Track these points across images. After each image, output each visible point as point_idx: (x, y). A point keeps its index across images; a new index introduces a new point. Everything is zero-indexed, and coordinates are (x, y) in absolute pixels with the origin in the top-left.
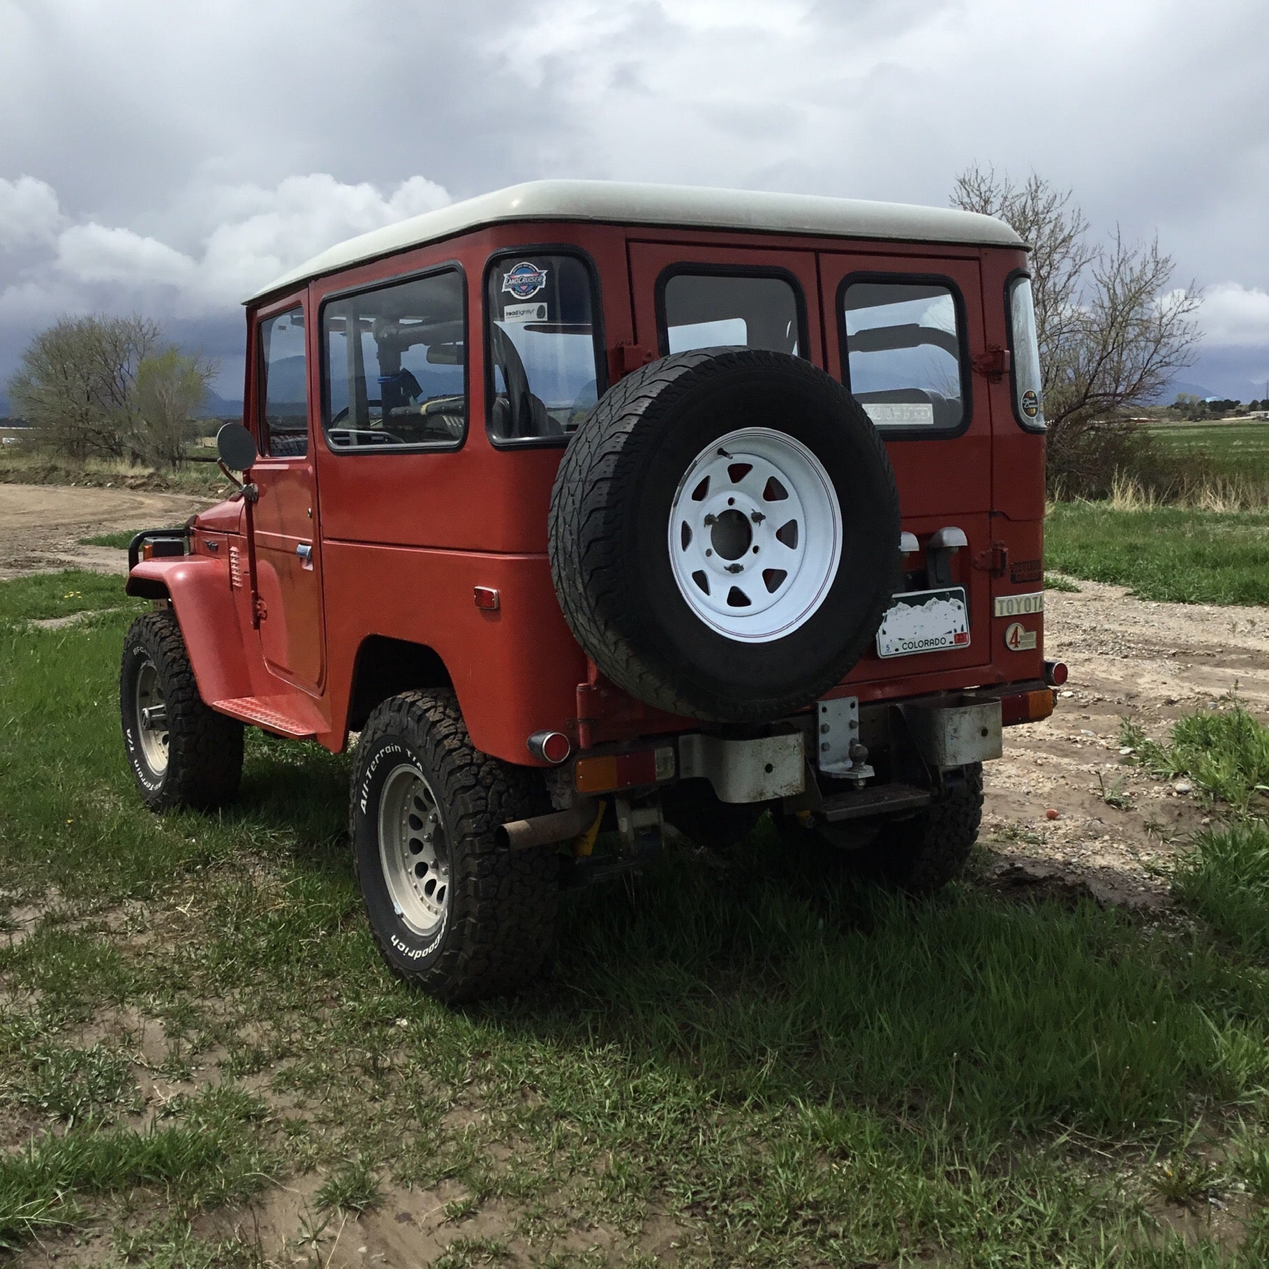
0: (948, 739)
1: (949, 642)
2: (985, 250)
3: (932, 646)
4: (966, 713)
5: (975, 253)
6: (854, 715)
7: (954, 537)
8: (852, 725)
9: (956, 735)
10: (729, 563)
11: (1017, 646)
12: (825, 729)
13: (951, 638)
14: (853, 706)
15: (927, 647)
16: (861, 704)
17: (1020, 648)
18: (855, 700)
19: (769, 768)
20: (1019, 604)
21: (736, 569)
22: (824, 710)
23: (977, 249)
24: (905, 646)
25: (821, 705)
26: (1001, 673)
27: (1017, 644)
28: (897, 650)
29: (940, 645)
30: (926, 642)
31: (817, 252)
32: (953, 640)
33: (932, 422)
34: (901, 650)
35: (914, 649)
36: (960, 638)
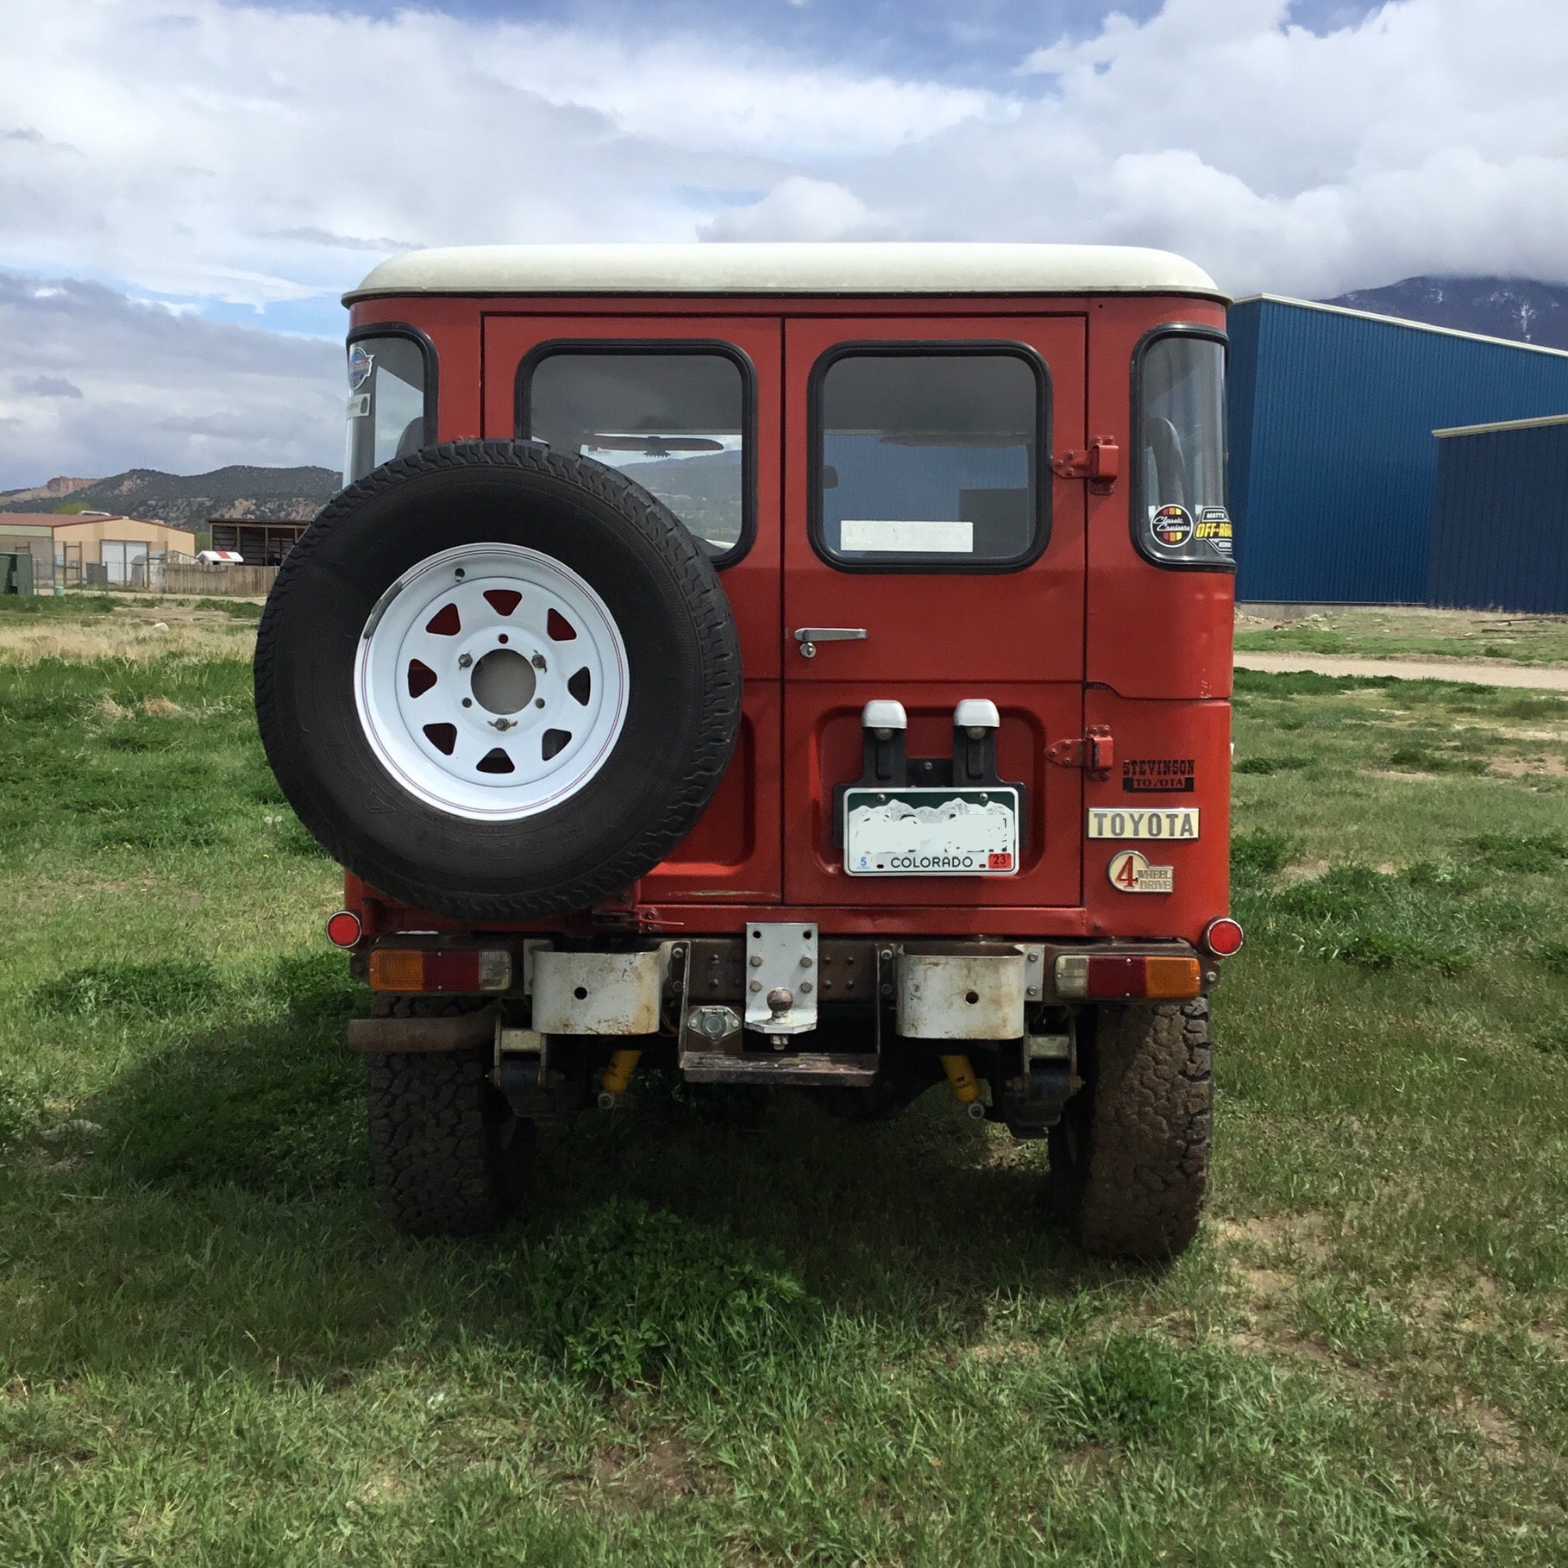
0: (907, 997)
1: (978, 865)
2: (1096, 301)
3: (946, 868)
4: (937, 964)
5: (1079, 305)
6: (811, 950)
7: (979, 713)
8: (805, 963)
9: (918, 994)
10: (495, 717)
11: (1130, 885)
12: (756, 964)
13: (984, 859)
14: (807, 935)
15: (936, 868)
16: (821, 936)
17: (1137, 888)
18: (813, 928)
19: (581, 993)
20: (1136, 824)
21: (503, 726)
22: (757, 935)
23: (1083, 301)
24: (896, 863)
25: (751, 927)
26: (1099, 923)
27: (1130, 881)
28: (880, 866)
29: (961, 868)
30: (936, 861)
31: (784, 316)
32: (986, 862)
33: (970, 549)
34: (888, 868)
35: (912, 868)
36: (999, 860)
